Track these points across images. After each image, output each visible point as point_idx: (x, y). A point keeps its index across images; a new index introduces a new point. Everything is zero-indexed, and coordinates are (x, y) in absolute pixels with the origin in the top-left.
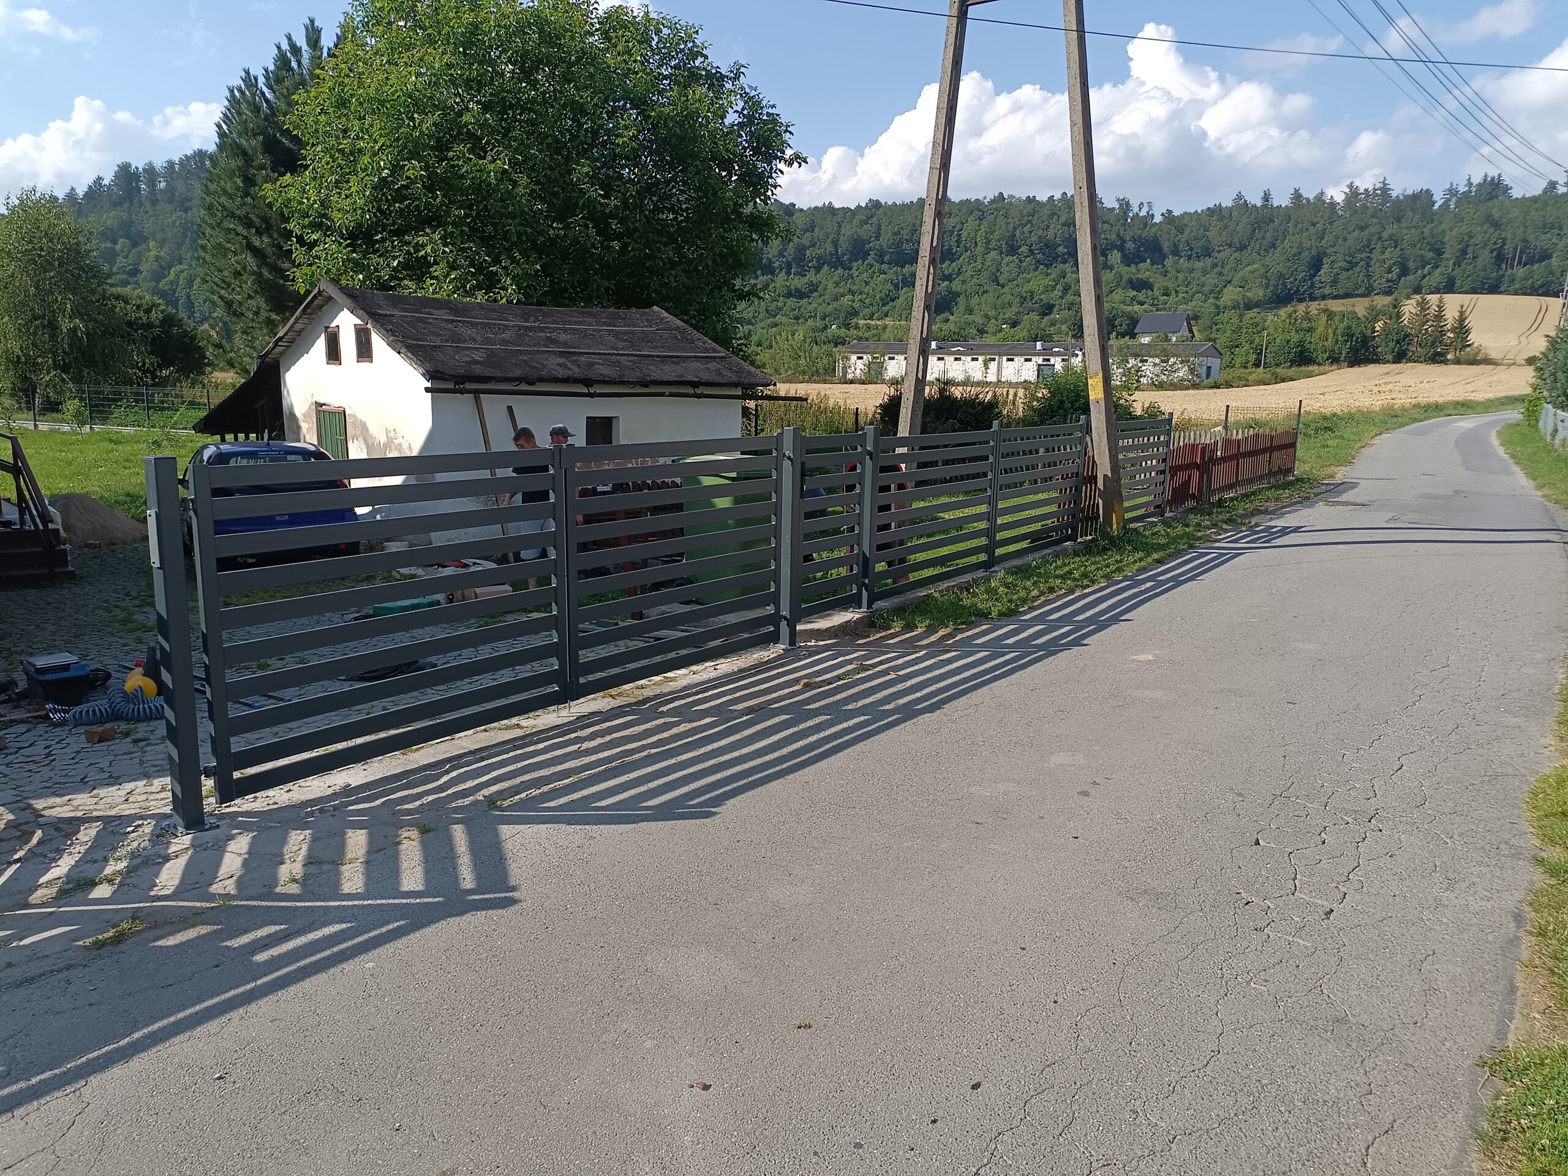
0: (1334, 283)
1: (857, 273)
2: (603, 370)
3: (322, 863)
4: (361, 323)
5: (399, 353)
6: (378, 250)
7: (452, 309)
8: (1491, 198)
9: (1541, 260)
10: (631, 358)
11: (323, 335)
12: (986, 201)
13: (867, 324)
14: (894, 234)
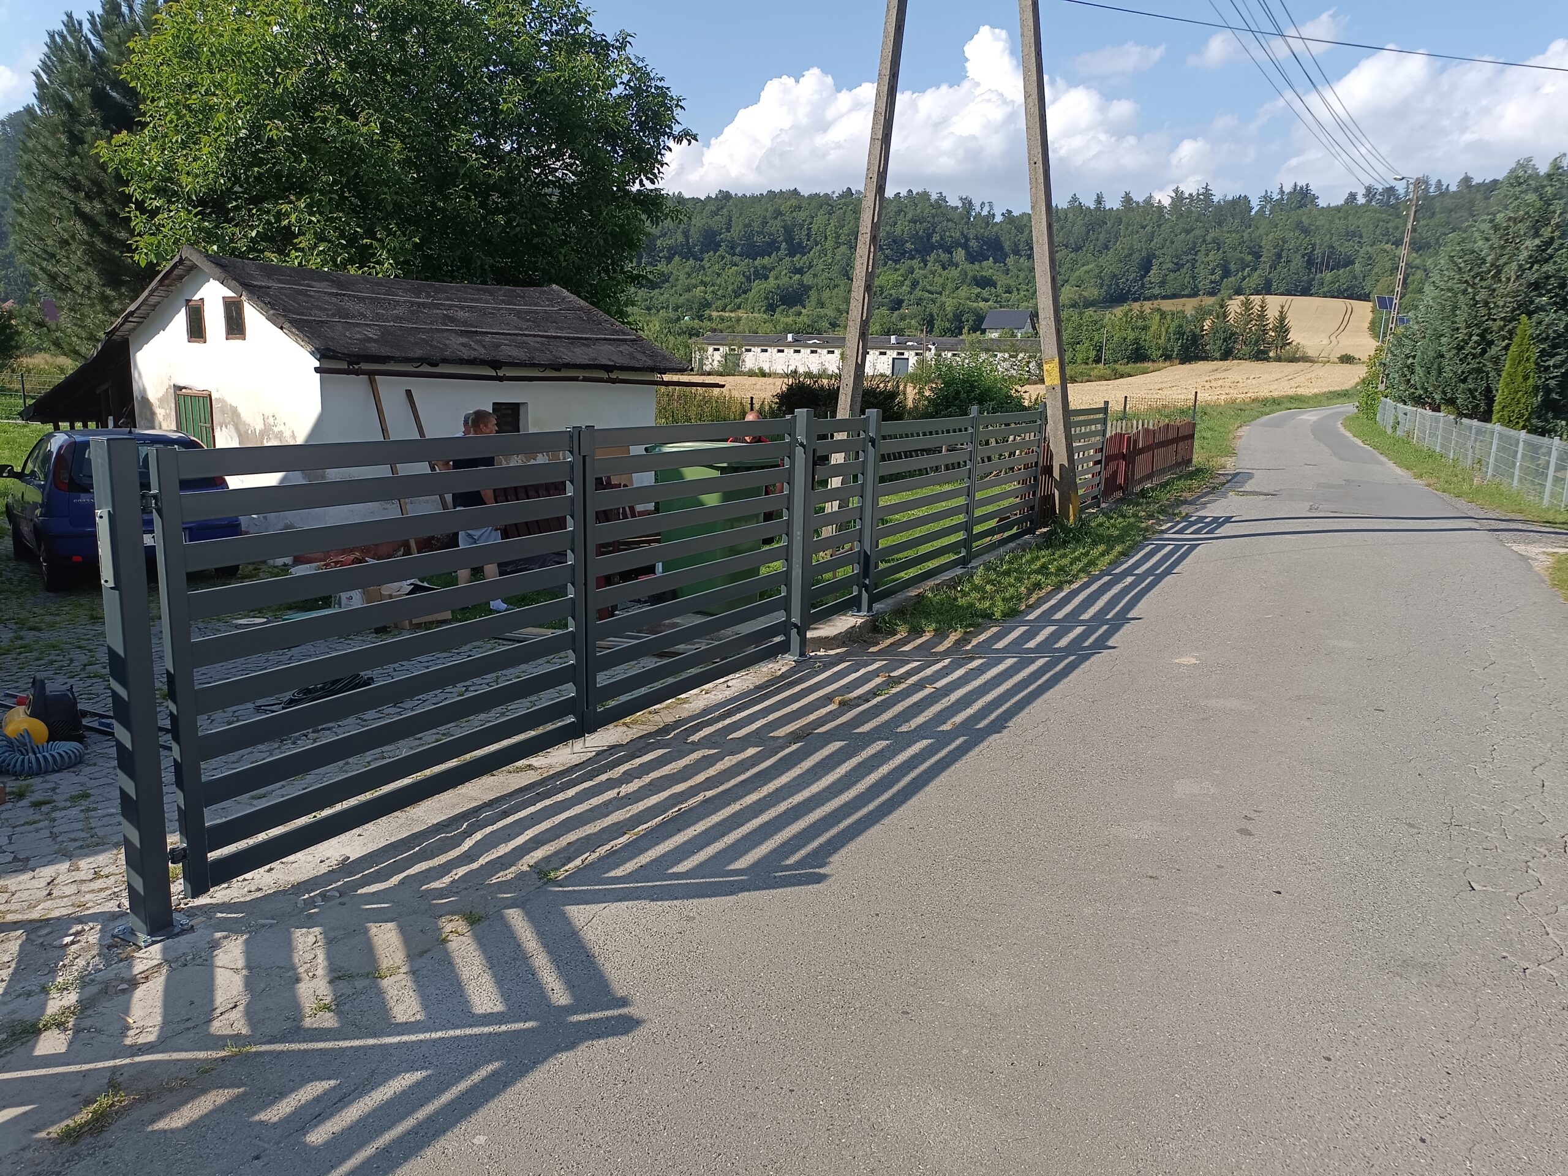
0: (1163, 283)
1: (708, 265)
2: (510, 351)
3: (351, 976)
4: (233, 295)
5: (281, 328)
6: (233, 219)
7: (333, 281)
8: (1301, 207)
9: (1345, 266)
10: (539, 339)
11: (183, 310)
12: (834, 196)
13: (720, 316)
14: (745, 226)
